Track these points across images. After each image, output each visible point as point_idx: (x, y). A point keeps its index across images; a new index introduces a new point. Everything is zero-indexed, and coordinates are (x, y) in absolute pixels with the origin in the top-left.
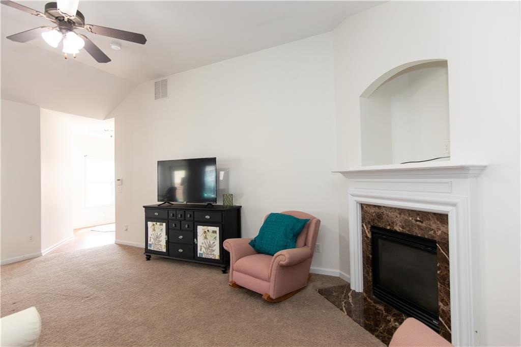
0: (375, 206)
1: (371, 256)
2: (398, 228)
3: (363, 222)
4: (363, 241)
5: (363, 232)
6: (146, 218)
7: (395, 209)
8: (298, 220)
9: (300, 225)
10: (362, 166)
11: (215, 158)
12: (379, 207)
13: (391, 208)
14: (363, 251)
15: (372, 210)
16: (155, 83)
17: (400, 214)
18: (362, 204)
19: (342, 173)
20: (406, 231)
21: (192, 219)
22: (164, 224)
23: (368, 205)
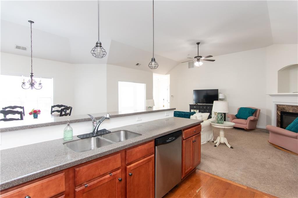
0: (283, 105)
1: (280, 120)
2: (291, 111)
3: (277, 110)
4: (277, 116)
5: (277, 113)
6: (190, 108)
7: (290, 106)
8: (253, 109)
9: (254, 111)
10: (278, 93)
11: (218, 90)
12: (284, 105)
13: (289, 106)
14: (277, 120)
15: (281, 106)
16: (189, 63)
17: (292, 107)
18: (277, 105)
19: (269, 95)
20: (294, 112)
21: (210, 109)
22: (198, 110)
23: (280, 105)
